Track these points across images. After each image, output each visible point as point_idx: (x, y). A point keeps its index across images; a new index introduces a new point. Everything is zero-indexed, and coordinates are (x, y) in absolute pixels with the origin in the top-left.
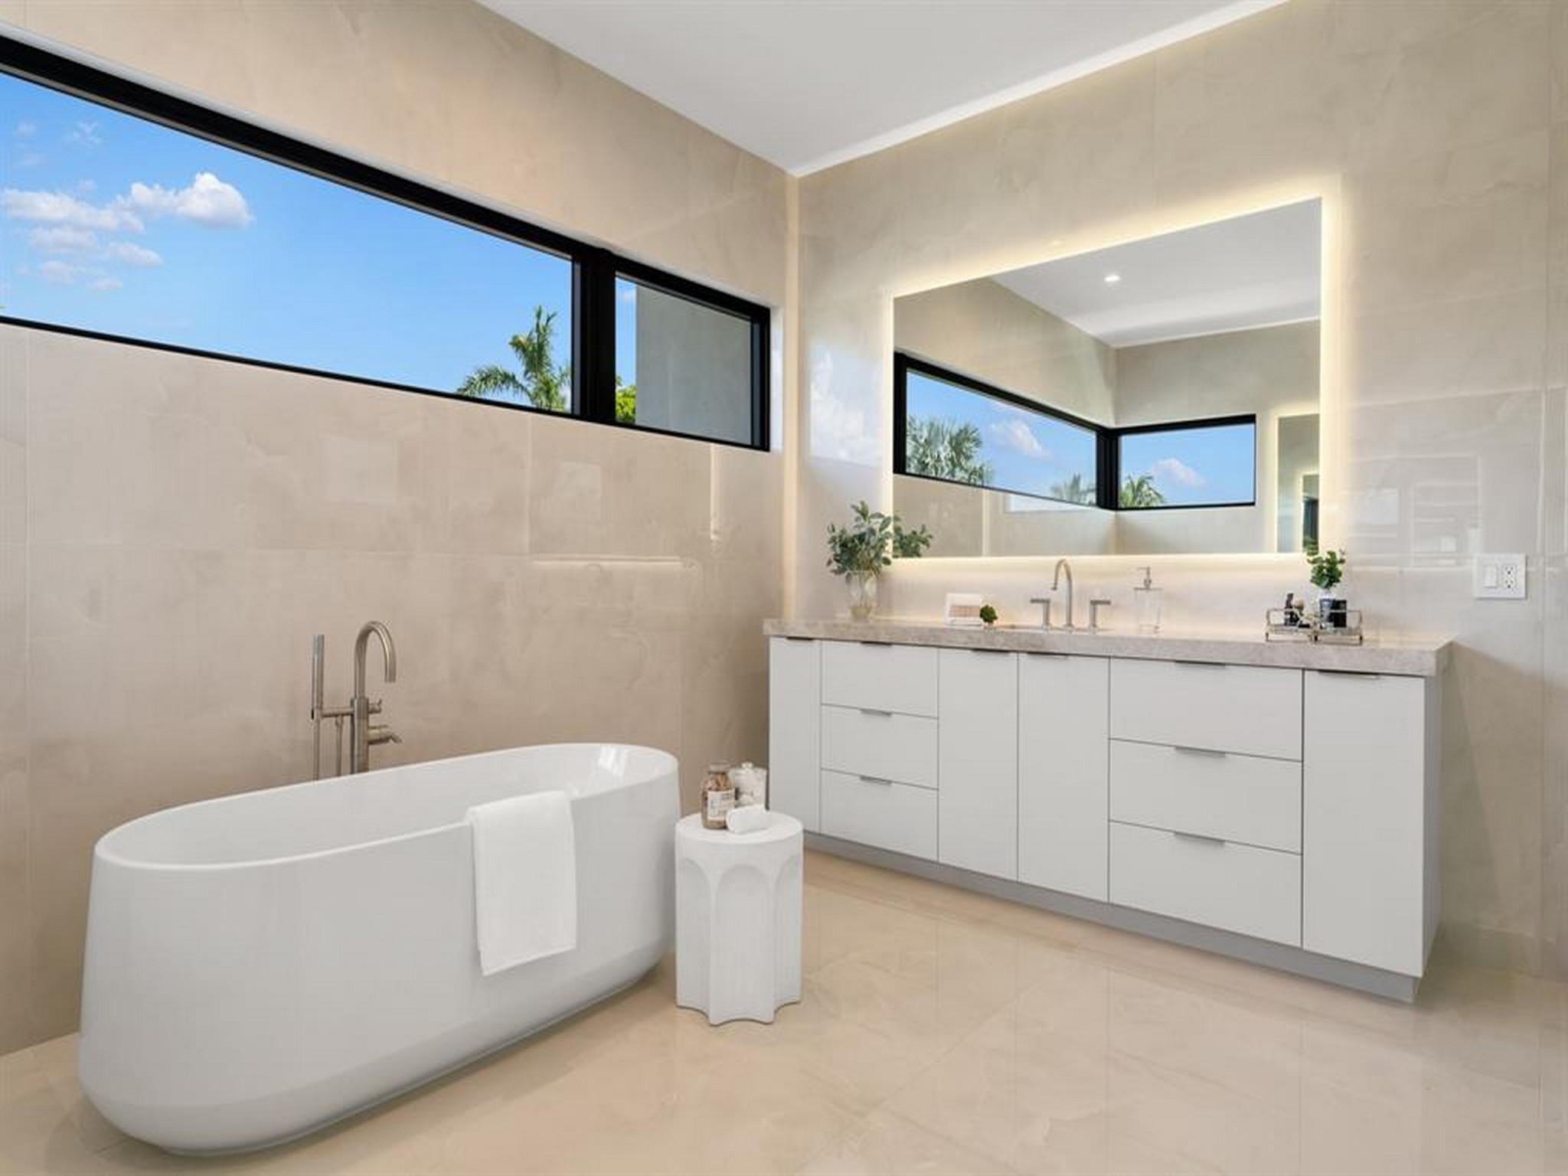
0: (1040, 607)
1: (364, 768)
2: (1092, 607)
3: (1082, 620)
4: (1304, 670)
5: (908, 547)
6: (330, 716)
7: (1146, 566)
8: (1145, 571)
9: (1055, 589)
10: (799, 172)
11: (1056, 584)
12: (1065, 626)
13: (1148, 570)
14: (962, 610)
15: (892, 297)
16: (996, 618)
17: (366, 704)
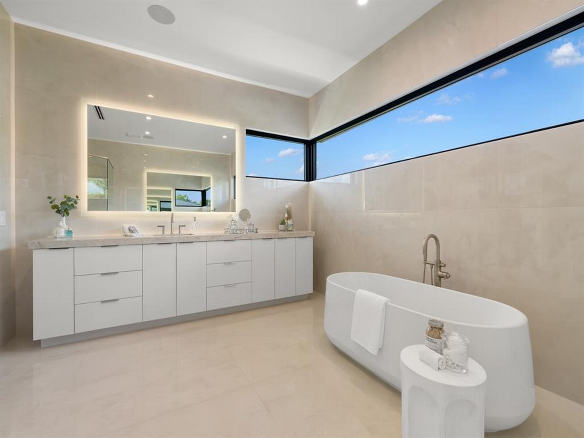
17: (440, 262)
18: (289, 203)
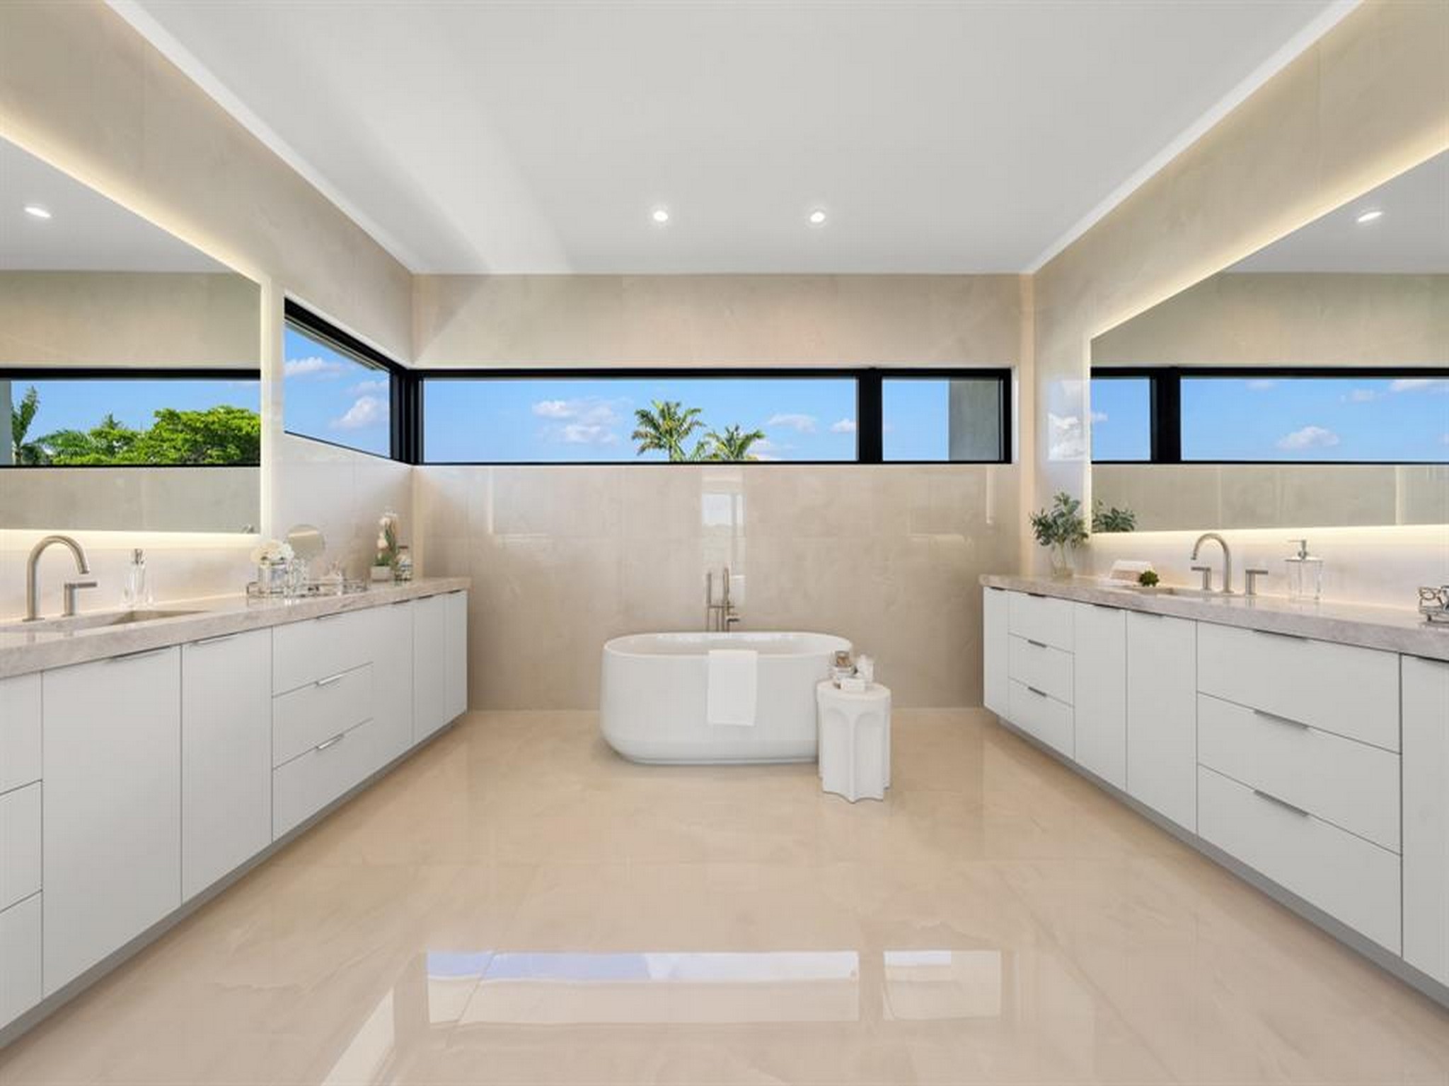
0: (1201, 573)
1: (728, 630)
2: (1248, 575)
3: (1238, 588)
4: (1401, 654)
5: (1114, 522)
6: (715, 607)
7: (1300, 539)
8: (1299, 544)
9: (1194, 558)
10: (1031, 269)
11: (1195, 555)
12: (1222, 592)
13: (1304, 543)
14: (1124, 574)
15: (1090, 339)
16: (1157, 581)
17: (728, 603)
18: (391, 514)
